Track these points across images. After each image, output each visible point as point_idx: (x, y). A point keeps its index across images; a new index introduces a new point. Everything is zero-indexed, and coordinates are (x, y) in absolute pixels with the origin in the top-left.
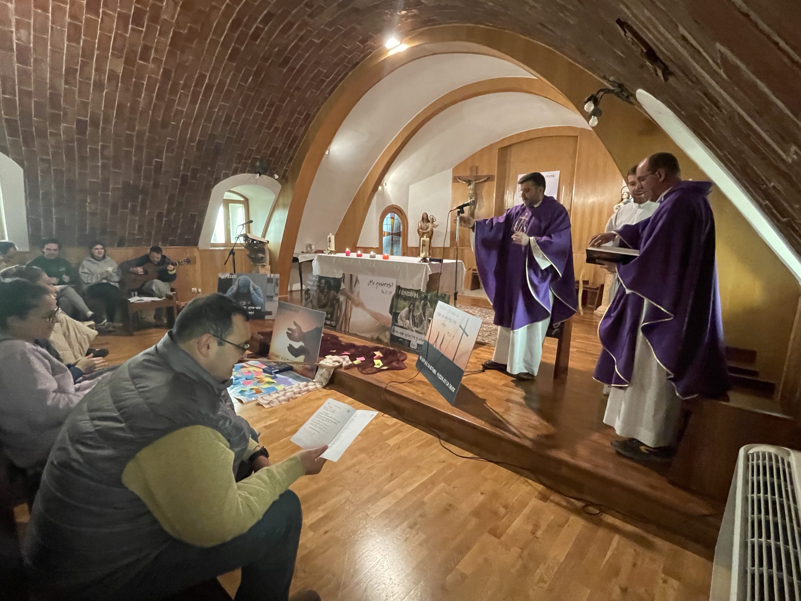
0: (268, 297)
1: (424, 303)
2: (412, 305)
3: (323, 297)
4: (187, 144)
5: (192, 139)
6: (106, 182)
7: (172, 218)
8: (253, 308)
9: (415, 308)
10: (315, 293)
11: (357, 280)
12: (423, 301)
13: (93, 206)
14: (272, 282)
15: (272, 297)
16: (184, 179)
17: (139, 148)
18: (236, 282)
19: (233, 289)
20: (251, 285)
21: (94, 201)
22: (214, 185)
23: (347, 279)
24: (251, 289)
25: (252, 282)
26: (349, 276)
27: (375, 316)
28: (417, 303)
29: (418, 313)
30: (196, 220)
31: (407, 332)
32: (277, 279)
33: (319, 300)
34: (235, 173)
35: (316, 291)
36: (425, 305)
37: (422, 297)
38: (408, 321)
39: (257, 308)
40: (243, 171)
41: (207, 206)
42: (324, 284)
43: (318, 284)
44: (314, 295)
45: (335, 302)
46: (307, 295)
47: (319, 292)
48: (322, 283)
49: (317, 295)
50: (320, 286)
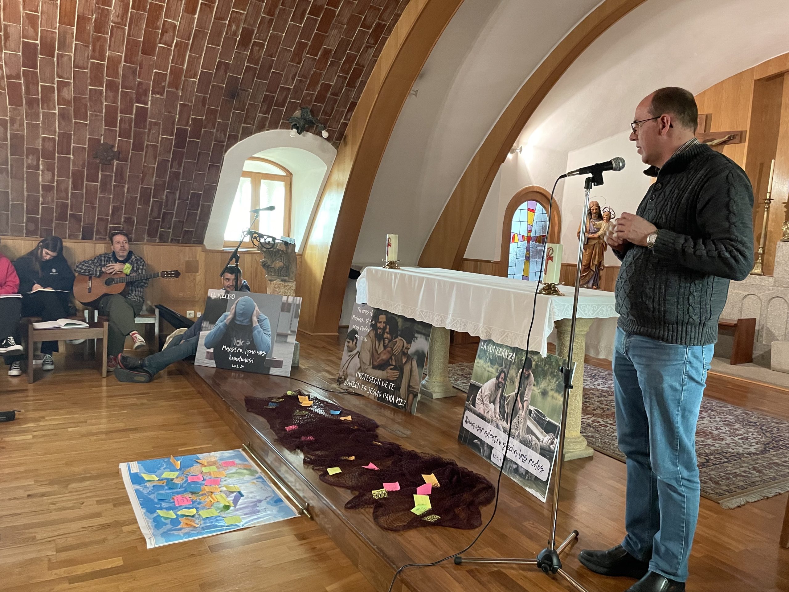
0: (278, 335)
1: (524, 373)
4: (183, 78)
5: (191, 73)
6: (65, 138)
7: (164, 197)
8: (253, 352)
9: (508, 381)
10: (366, 339)
12: (522, 370)
13: (48, 176)
14: (289, 311)
15: (286, 336)
16: (181, 135)
17: (111, 86)
18: (234, 306)
19: (226, 316)
20: (255, 312)
21: (50, 168)
22: (229, 146)
24: (255, 319)
25: (257, 308)
28: (512, 372)
29: (511, 393)
30: (201, 203)
32: (298, 305)
33: (373, 353)
34: (261, 128)
35: (369, 334)
37: (522, 360)
38: (492, 406)
39: (260, 353)
40: (274, 125)
41: (217, 182)
42: (384, 322)
43: (373, 323)
44: (363, 342)
45: (404, 361)
46: (351, 342)
47: (374, 338)
48: (379, 321)
49: (370, 342)
50: (377, 326)
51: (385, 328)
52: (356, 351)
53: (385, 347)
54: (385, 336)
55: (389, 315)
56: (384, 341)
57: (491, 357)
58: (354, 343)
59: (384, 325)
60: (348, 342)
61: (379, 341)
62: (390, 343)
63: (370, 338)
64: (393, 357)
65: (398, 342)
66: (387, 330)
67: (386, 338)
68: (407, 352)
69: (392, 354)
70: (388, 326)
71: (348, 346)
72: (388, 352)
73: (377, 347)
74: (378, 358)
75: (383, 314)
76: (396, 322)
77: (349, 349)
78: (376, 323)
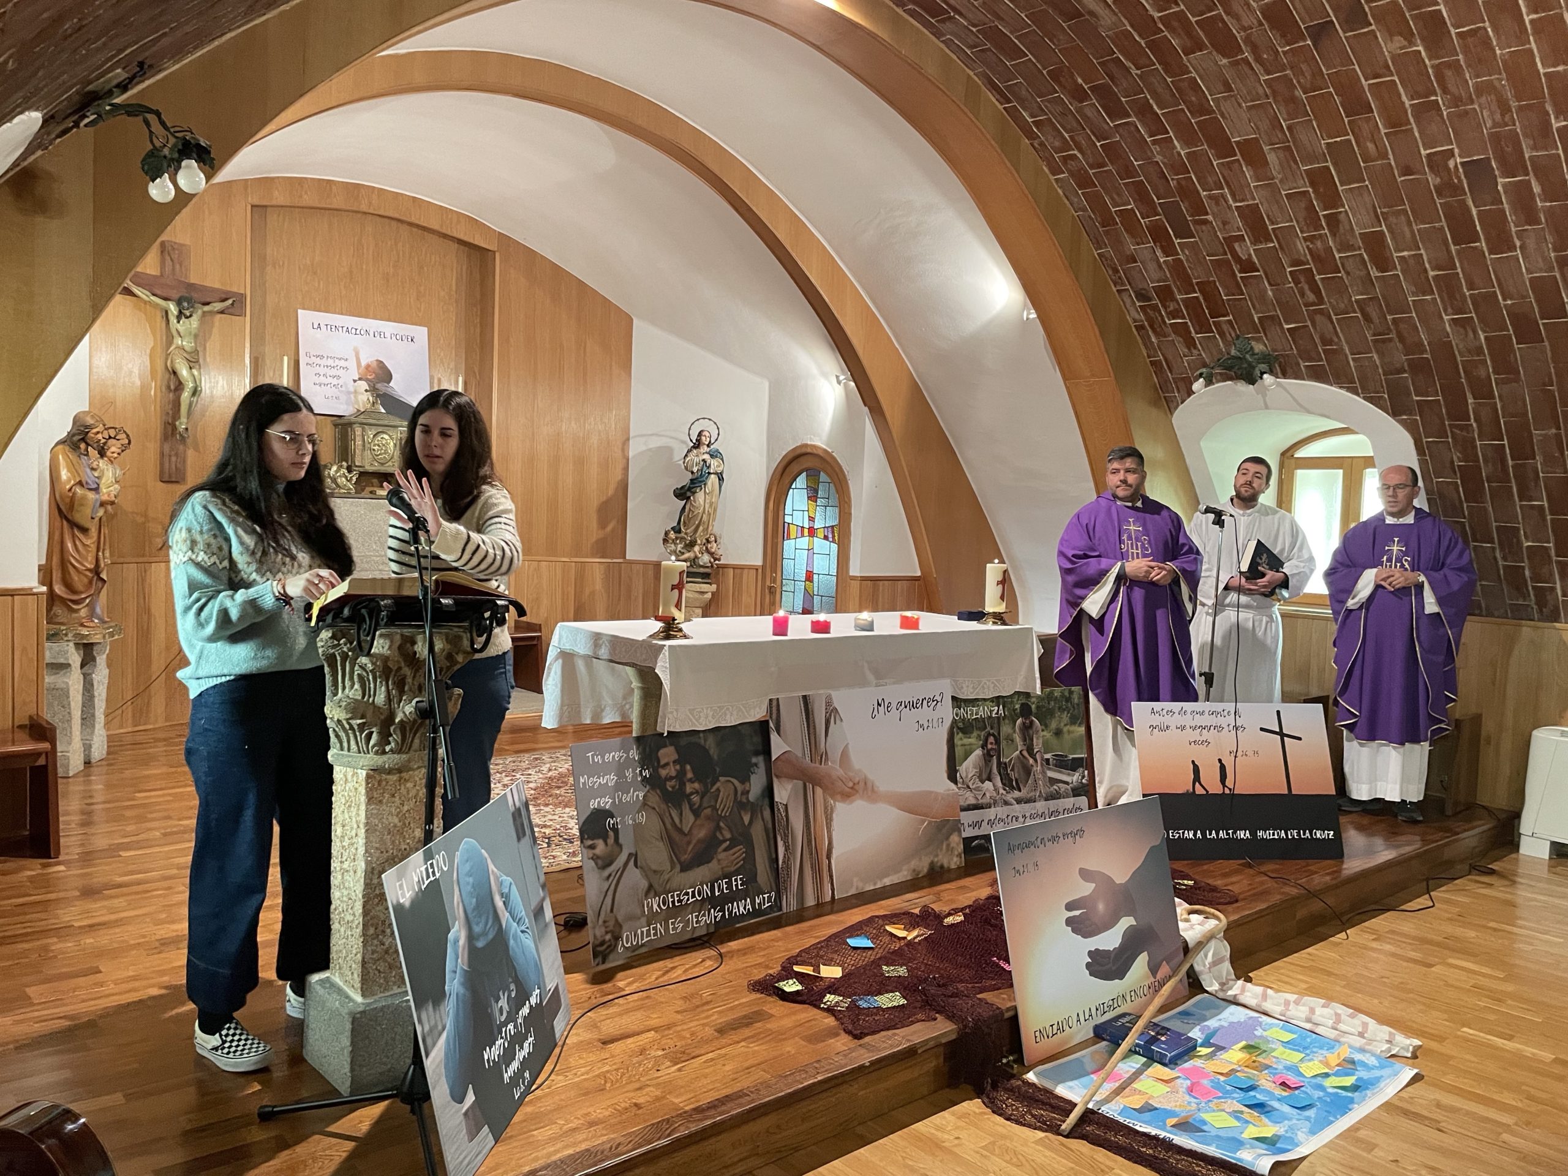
1: (1024, 723)
2: (991, 739)
3: (689, 818)
8: (527, 1009)
9: (1003, 744)
10: (642, 818)
11: (832, 713)
12: (1019, 721)
18: (456, 895)
19: (456, 942)
20: (493, 880)
23: (792, 718)
26: (798, 707)
27: (909, 804)
28: (1006, 729)
29: (1011, 755)
31: (991, 813)
32: (527, 808)
33: (673, 838)
35: (645, 804)
36: (1027, 728)
37: (1015, 710)
38: (988, 785)
42: (674, 762)
43: (646, 773)
44: (637, 826)
45: (746, 819)
46: (600, 843)
47: (663, 806)
48: (662, 762)
49: (656, 819)
50: (660, 777)
51: (681, 774)
52: (623, 857)
53: (696, 813)
55: (683, 742)
56: (689, 801)
57: (961, 725)
58: (611, 841)
59: (678, 767)
60: (592, 847)
61: (678, 806)
62: (706, 799)
63: (651, 810)
64: (722, 824)
65: (722, 790)
66: (690, 775)
67: (692, 794)
68: (747, 798)
69: (716, 819)
70: (688, 767)
71: (595, 858)
72: (708, 818)
73: (677, 820)
74: (689, 843)
75: (665, 746)
76: (706, 751)
77: (600, 862)
78: (656, 770)
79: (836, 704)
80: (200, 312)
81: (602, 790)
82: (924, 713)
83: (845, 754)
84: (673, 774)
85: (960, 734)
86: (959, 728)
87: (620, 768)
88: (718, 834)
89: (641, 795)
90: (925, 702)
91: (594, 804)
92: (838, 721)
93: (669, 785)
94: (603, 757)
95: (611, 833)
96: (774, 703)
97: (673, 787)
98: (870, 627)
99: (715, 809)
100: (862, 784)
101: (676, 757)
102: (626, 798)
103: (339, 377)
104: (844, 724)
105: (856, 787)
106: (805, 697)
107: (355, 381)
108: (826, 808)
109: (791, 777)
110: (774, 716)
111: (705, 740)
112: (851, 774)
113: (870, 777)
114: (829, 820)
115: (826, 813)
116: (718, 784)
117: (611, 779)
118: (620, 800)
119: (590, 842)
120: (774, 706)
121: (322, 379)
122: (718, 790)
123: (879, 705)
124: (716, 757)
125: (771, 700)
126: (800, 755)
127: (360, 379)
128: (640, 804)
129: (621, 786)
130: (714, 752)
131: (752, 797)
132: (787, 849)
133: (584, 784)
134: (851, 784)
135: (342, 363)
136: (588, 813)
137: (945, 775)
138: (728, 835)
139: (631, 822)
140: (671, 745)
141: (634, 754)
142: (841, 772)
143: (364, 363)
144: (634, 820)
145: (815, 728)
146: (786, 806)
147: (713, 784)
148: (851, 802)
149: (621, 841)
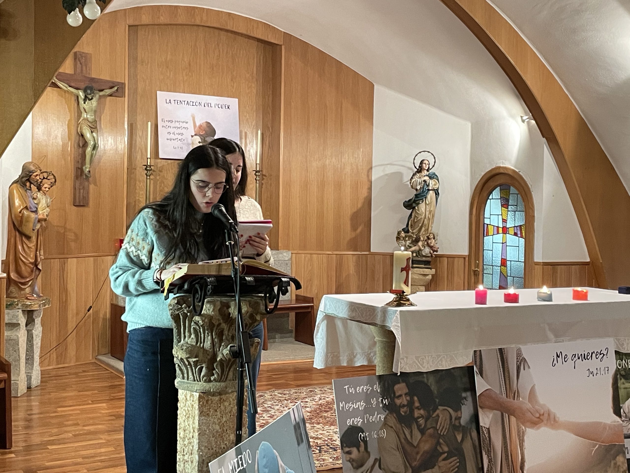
11: (521, 362)
25: (280, 461)
26: (496, 357)
33: (406, 449)
42: (406, 394)
43: (386, 402)
44: (380, 440)
45: (459, 438)
46: (354, 450)
47: (398, 425)
48: (397, 394)
49: (394, 435)
50: (396, 405)
51: (411, 404)
52: (371, 461)
53: (422, 432)
54: (416, 415)
55: (412, 380)
56: (417, 423)
57: (623, 373)
58: (362, 448)
59: (408, 398)
60: (349, 453)
61: (410, 427)
62: (429, 423)
63: (389, 428)
64: (441, 441)
65: (441, 416)
66: (417, 404)
67: (419, 418)
68: (460, 423)
69: (437, 436)
70: (416, 398)
71: (351, 461)
72: (431, 436)
73: (409, 437)
74: (417, 453)
75: (399, 383)
76: (427, 387)
77: (355, 464)
78: (392, 400)
79: (525, 355)
80: (97, 96)
81: (355, 413)
82: (593, 364)
83: (532, 392)
84: (405, 403)
85: (623, 380)
86: (621, 375)
87: (367, 397)
88: (438, 448)
89: (383, 417)
90: (594, 355)
91: (349, 422)
92: (526, 367)
93: (403, 411)
94: (355, 389)
95: (362, 444)
96: (478, 353)
97: (405, 413)
98: (549, 298)
99: (435, 428)
100: (546, 415)
101: (407, 391)
102: (372, 419)
103: (182, 134)
104: (531, 370)
105: (541, 417)
106: (500, 350)
107: (192, 136)
108: (519, 432)
109: (491, 408)
110: (478, 363)
111: (428, 380)
112: (537, 407)
113: (553, 410)
114: (522, 442)
115: (519, 435)
116: (438, 412)
117: (361, 405)
118: (368, 420)
119: (347, 449)
120: (478, 355)
121: (172, 136)
122: (438, 416)
123: (558, 356)
124: (436, 392)
125: (475, 352)
126: (498, 392)
127: (196, 135)
128: (382, 423)
129: (368, 410)
130: (434, 388)
131: (463, 422)
132: (490, 461)
133: (343, 408)
134: (538, 415)
135: (184, 125)
136: (346, 428)
137: (612, 411)
138: (446, 449)
139: (376, 436)
140: (403, 381)
141: (377, 388)
142: (529, 406)
143: (198, 124)
144: (378, 435)
145: (509, 373)
146: (489, 429)
147: (434, 411)
148: (538, 428)
149: (369, 450)
